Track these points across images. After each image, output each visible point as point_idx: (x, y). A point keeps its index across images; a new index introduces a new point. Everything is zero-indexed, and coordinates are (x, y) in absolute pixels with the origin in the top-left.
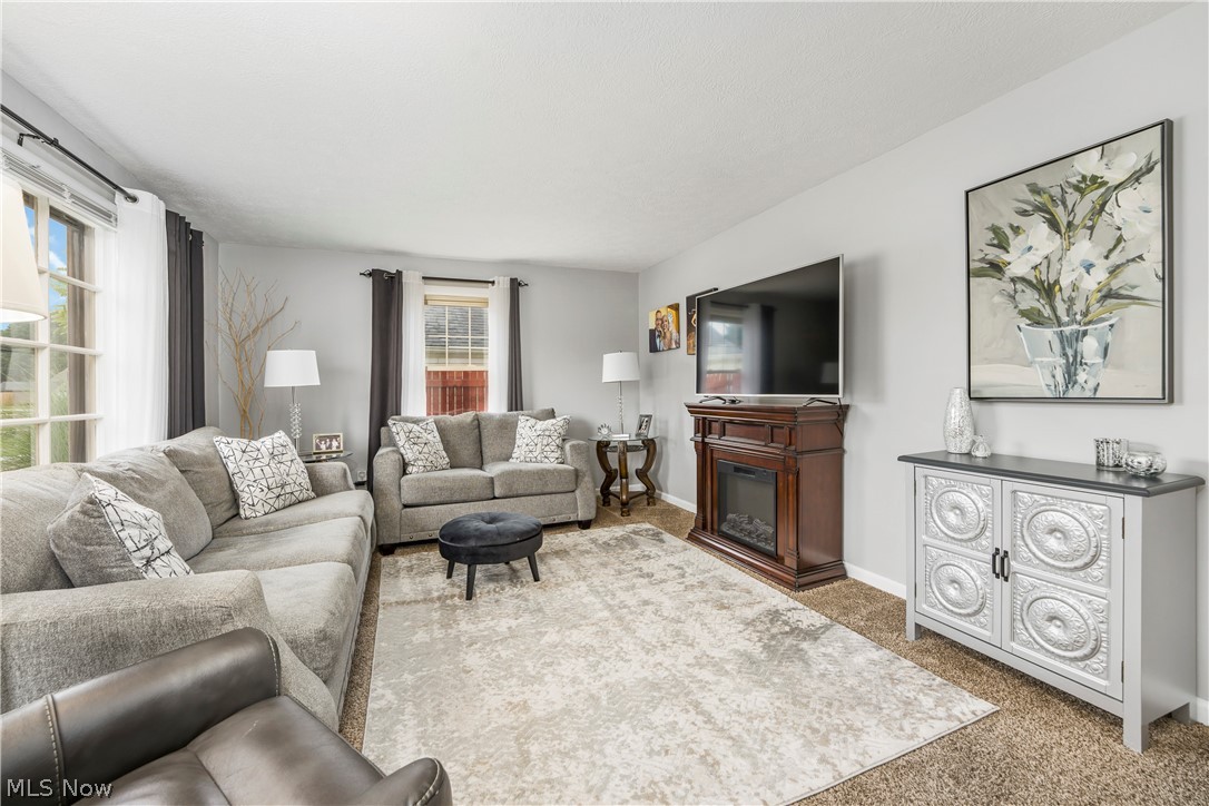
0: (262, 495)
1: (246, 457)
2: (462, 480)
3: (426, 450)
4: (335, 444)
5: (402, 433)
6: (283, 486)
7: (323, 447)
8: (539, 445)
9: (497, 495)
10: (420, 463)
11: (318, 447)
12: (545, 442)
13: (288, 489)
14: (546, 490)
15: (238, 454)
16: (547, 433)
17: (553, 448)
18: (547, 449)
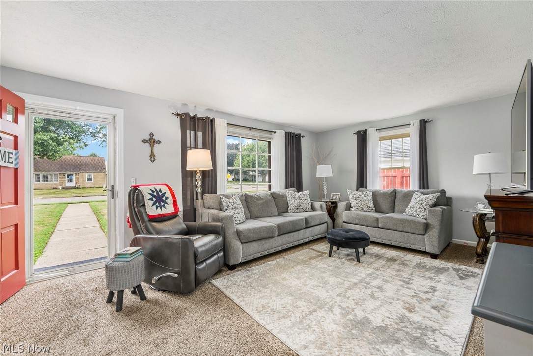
0: (293, 208)
1: (292, 196)
2: (364, 216)
3: (360, 202)
4: (338, 197)
5: (351, 195)
6: (299, 206)
7: (334, 198)
8: (415, 207)
9: (379, 226)
10: (356, 207)
11: (332, 198)
12: (418, 207)
13: (301, 207)
14: (405, 230)
15: (290, 195)
16: (421, 202)
17: (421, 210)
18: (419, 210)
